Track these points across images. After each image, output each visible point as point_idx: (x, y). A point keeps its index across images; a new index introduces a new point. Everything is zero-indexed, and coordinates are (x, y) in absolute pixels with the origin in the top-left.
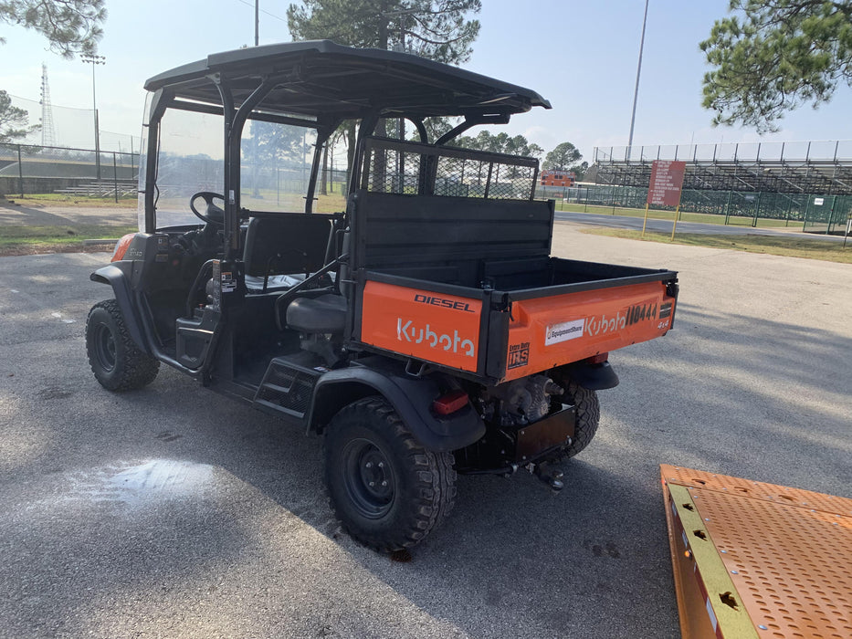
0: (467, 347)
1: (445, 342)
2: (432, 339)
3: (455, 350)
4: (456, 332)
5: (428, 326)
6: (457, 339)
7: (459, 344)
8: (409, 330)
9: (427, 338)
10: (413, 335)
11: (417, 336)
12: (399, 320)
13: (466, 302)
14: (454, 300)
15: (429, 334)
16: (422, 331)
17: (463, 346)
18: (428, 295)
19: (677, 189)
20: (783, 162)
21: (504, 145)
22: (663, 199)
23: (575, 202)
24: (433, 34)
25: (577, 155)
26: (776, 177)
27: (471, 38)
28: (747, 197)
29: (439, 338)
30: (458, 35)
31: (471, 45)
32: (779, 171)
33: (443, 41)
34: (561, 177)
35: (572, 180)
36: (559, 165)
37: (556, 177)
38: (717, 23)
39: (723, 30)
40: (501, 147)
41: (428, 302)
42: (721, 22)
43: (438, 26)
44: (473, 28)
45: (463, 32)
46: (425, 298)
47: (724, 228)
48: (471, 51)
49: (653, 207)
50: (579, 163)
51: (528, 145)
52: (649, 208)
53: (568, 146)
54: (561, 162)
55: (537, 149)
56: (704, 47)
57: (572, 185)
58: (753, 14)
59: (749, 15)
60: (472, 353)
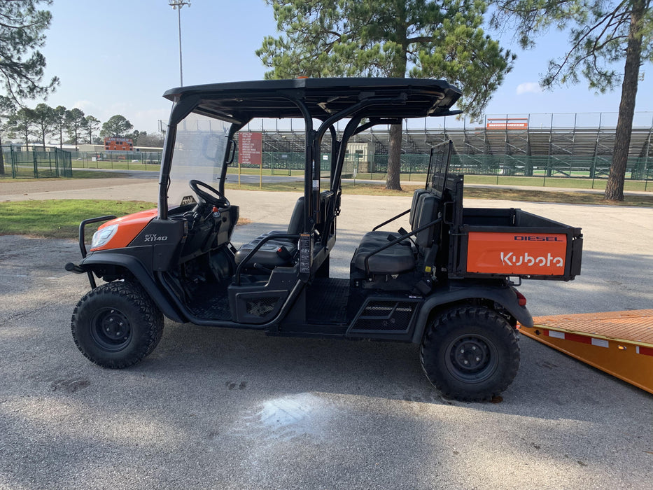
0: (558, 262)
1: (541, 261)
2: (530, 261)
3: (548, 265)
4: (549, 254)
5: (526, 254)
6: (550, 258)
7: (551, 261)
8: (510, 259)
9: (526, 261)
10: (514, 260)
11: (518, 260)
12: (502, 254)
13: (554, 236)
14: (545, 236)
15: (527, 258)
16: (521, 258)
17: (554, 261)
18: (524, 236)
19: (259, 153)
20: (292, 132)
21: (64, 117)
22: (250, 160)
23: (149, 163)
24: (6, 19)
25: (128, 125)
26: (289, 142)
27: (43, 26)
28: (283, 156)
29: (535, 260)
30: (32, 22)
31: (45, 32)
32: (291, 137)
33: (18, 25)
34: (121, 143)
35: (131, 145)
36: (115, 133)
37: (117, 143)
38: (265, 39)
39: (270, 44)
40: (61, 118)
41: (526, 239)
42: (268, 38)
43: (11, 11)
44: (45, 18)
45: (36, 20)
46: (522, 237)
47: (272, 178)
48: (44, 37)
49: (243, 166)
50: (131, 131)
51: (85, 116)
52: (241, 167)
53: (120, 118)
54: (116, 131)
55: (94, 120)
56: (258, 54)
57: (131, 149)
58: (291, 36)
59: (289, 36)
60: (561, 264)
